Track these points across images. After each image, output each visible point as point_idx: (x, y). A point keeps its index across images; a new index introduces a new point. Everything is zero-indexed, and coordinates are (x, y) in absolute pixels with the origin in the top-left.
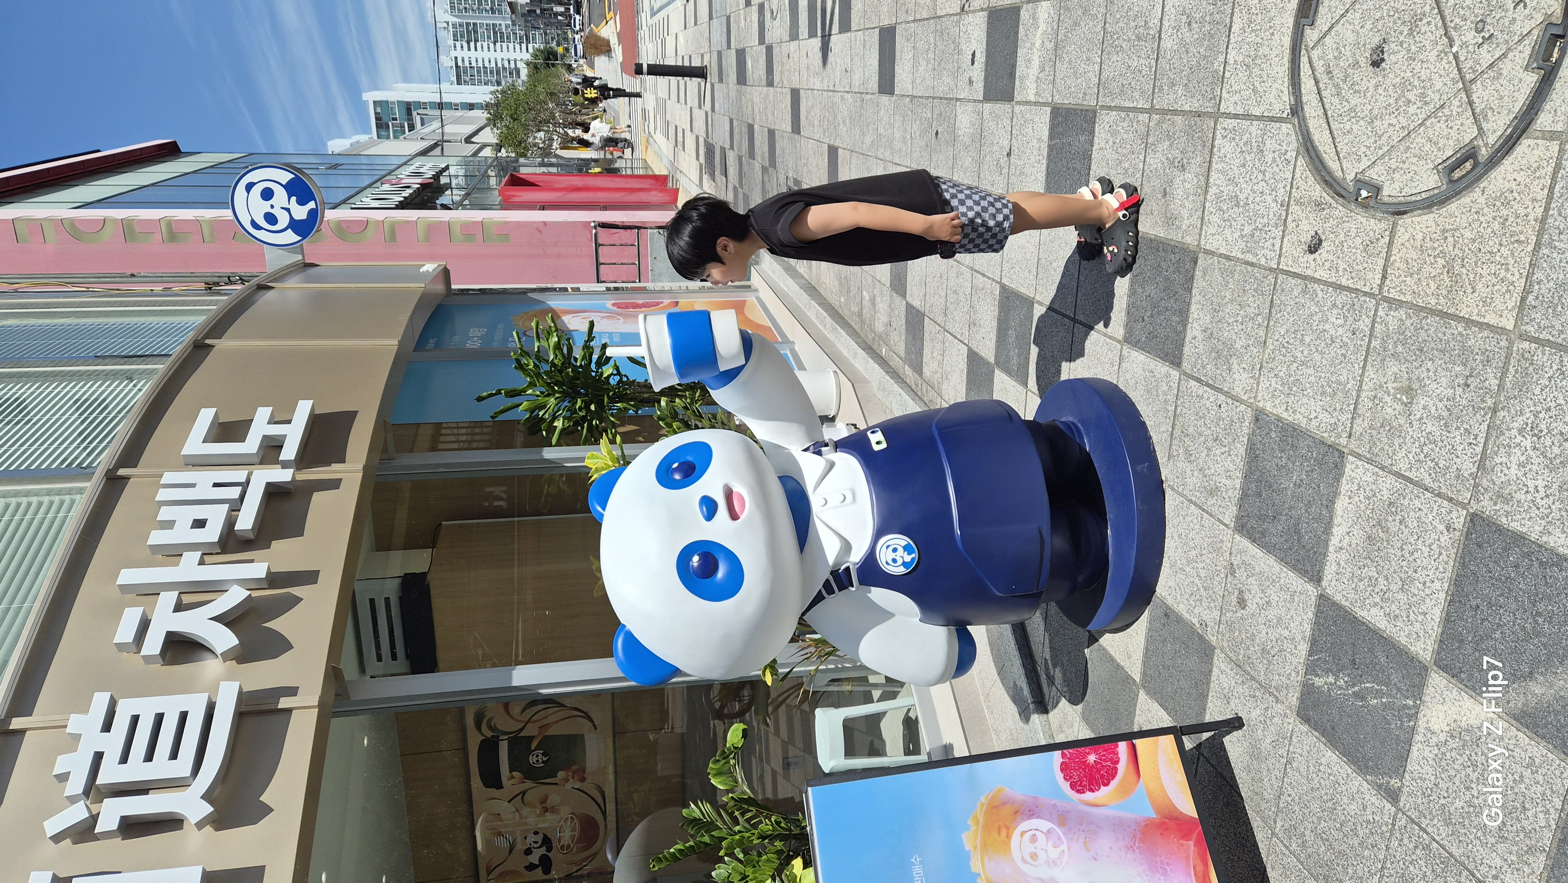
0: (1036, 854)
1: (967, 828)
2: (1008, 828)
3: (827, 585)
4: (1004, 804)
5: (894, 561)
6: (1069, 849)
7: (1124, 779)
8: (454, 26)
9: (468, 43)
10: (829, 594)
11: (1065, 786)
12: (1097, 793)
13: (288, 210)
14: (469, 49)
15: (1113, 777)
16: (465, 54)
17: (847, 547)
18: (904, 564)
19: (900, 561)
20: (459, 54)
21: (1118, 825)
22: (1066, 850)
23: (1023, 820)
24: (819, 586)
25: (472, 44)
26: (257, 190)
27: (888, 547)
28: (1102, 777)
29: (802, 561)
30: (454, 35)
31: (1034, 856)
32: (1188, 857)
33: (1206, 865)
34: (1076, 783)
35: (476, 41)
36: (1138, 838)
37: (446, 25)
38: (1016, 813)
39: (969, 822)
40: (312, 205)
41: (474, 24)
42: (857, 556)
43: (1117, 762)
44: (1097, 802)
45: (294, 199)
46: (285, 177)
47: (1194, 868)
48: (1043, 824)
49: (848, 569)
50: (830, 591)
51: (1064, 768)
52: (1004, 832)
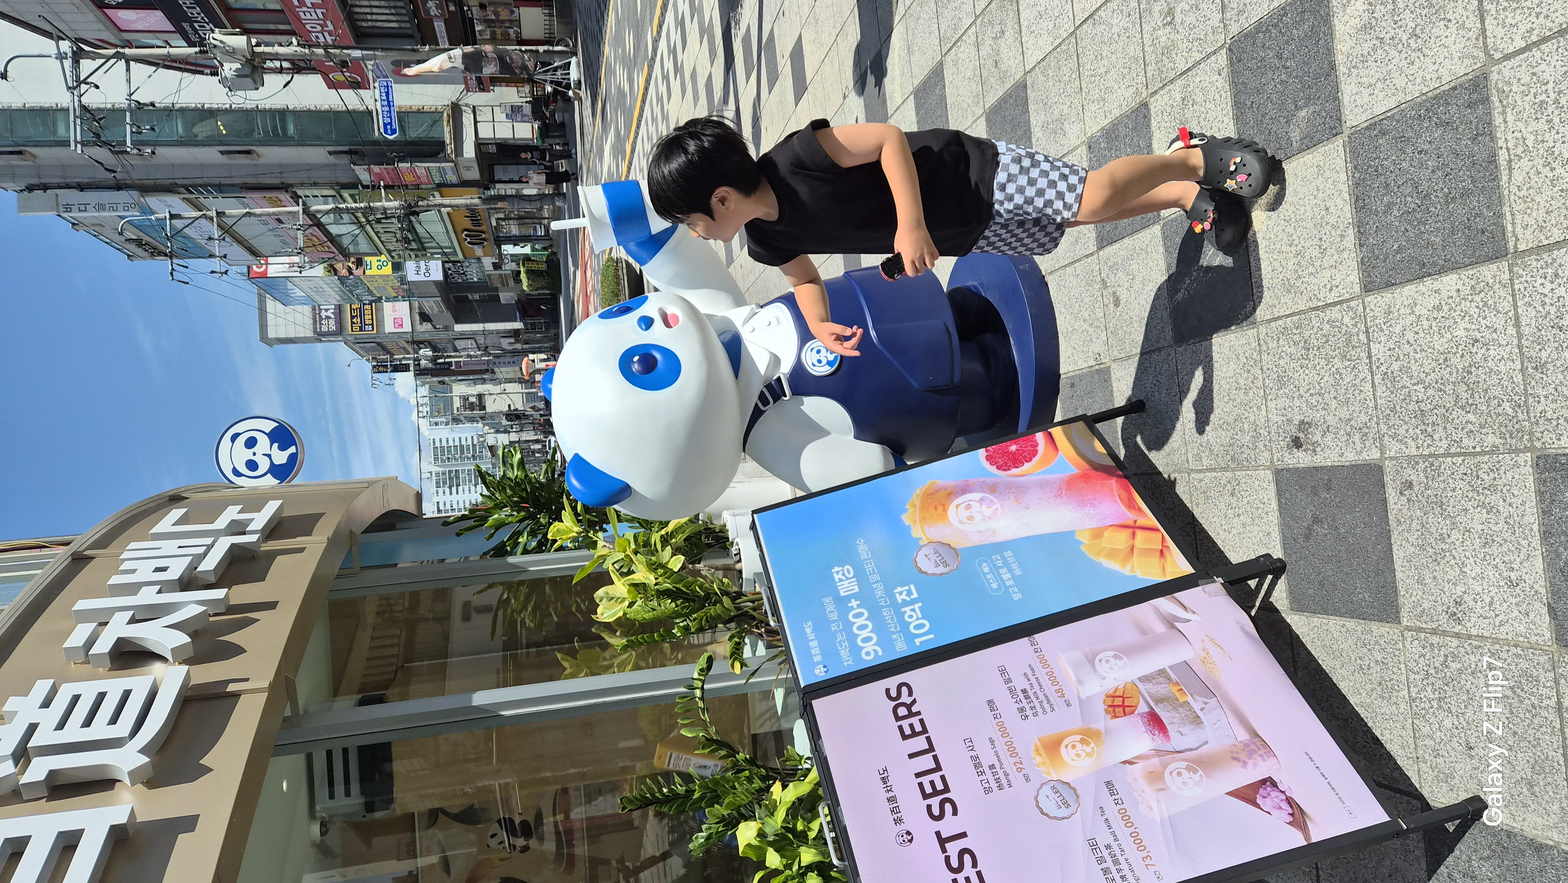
0: (972, 517)
1: (906, 511)
2: (943, 505)
3: (762, 397)
4: (938, 491)
5: (819, 361)
6: (1002, 506)
7: (1044, 455)
8: (437, 474)
9: (450, 488)
10: (765, 406)
11: (993, 469)
12: (1021, 468)
13: (269, 456)
14: (451, 494)
15: (1035, 455)
16: (448, 498)
17: (776, 361)
18: (830, 363)
19: (824, 361)
20: (441, 498)
21: (1043, 485)
22: (999, 507)
23: (956, 497)
24: (755, 399)
25: (454, 489)
26: (241, 440)
27: (812, 350)
28: (1025, 457)
29: (737, 384)
30: (437, 483)
31: (970, 518)
32: (1112, 490)
33: (1129, 493)
34: (1001, 466)
35: (458, 485)
36: (1064, 488)
37: (429, 475)
38: (950, 494)
39: (907, 507)
40: (292, 449)
41: (456, 471)
42: (786, 368)
43: (1037, 445)
44: (1023, 473)
45: (276, 445)
46: (269, 426)
47: (1119, 496)
48: (977, 496)
49: (779, 379)
50: (765, 402)
51: (988, 458)
52: (940, 508)
